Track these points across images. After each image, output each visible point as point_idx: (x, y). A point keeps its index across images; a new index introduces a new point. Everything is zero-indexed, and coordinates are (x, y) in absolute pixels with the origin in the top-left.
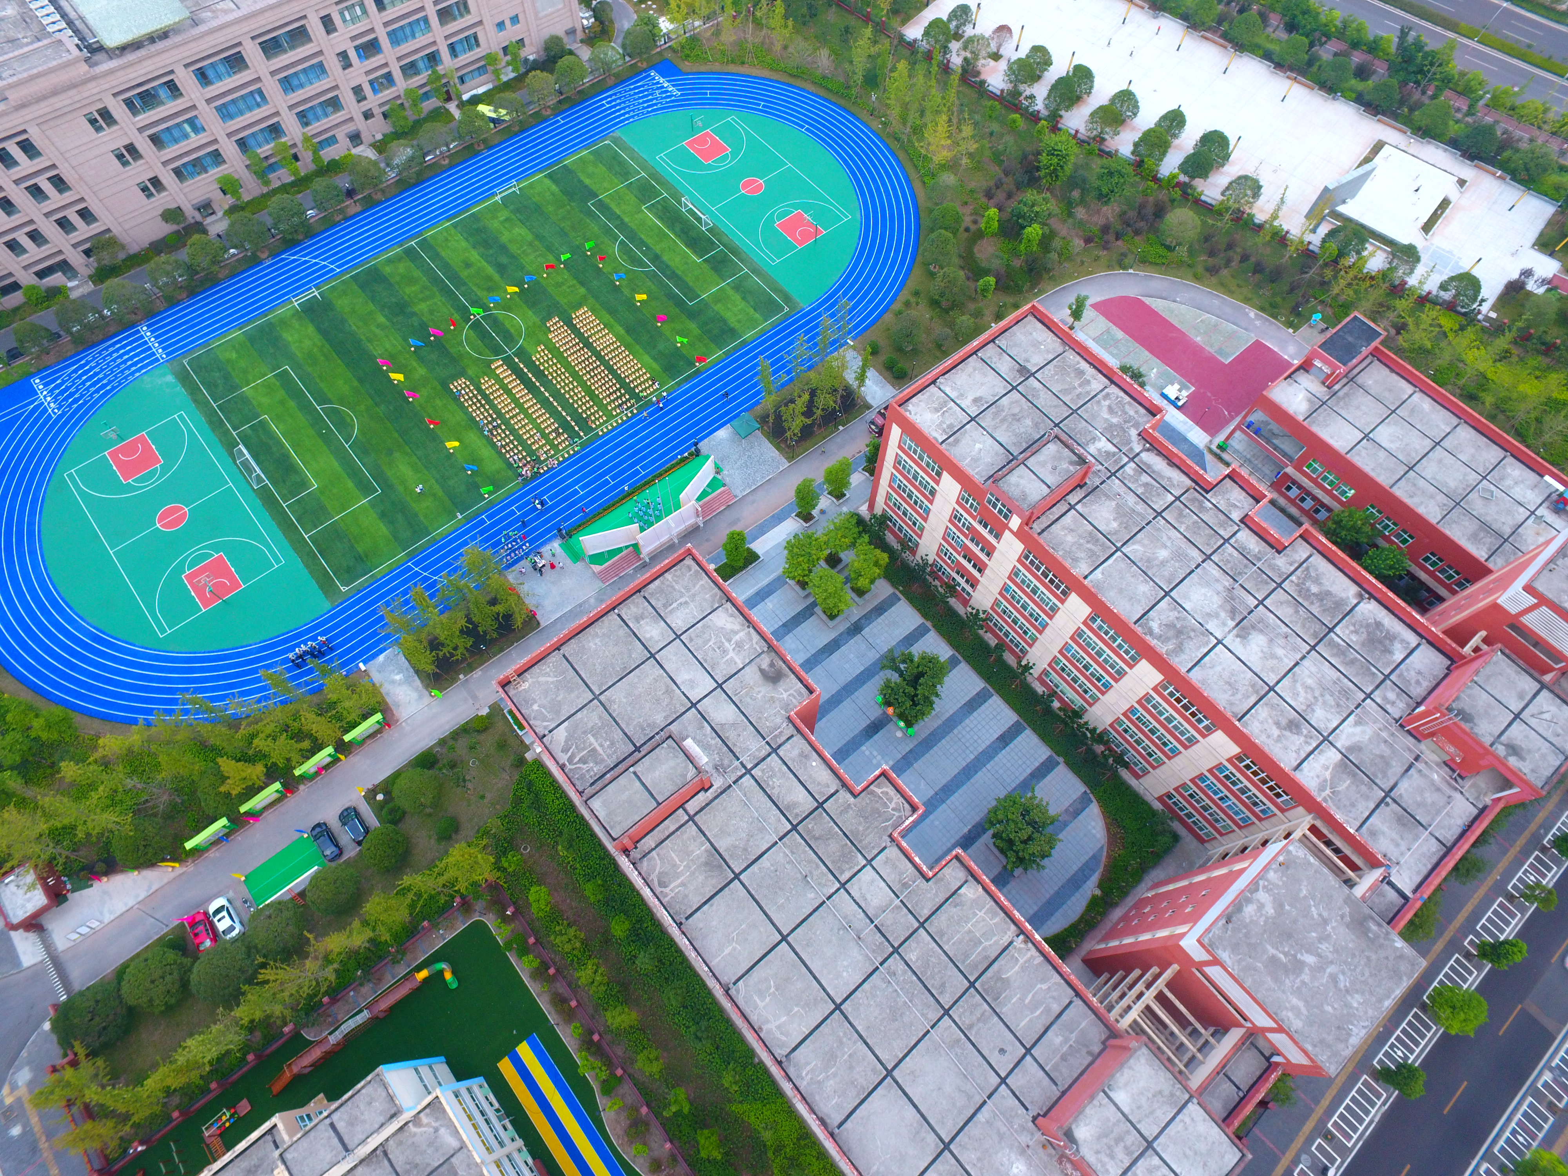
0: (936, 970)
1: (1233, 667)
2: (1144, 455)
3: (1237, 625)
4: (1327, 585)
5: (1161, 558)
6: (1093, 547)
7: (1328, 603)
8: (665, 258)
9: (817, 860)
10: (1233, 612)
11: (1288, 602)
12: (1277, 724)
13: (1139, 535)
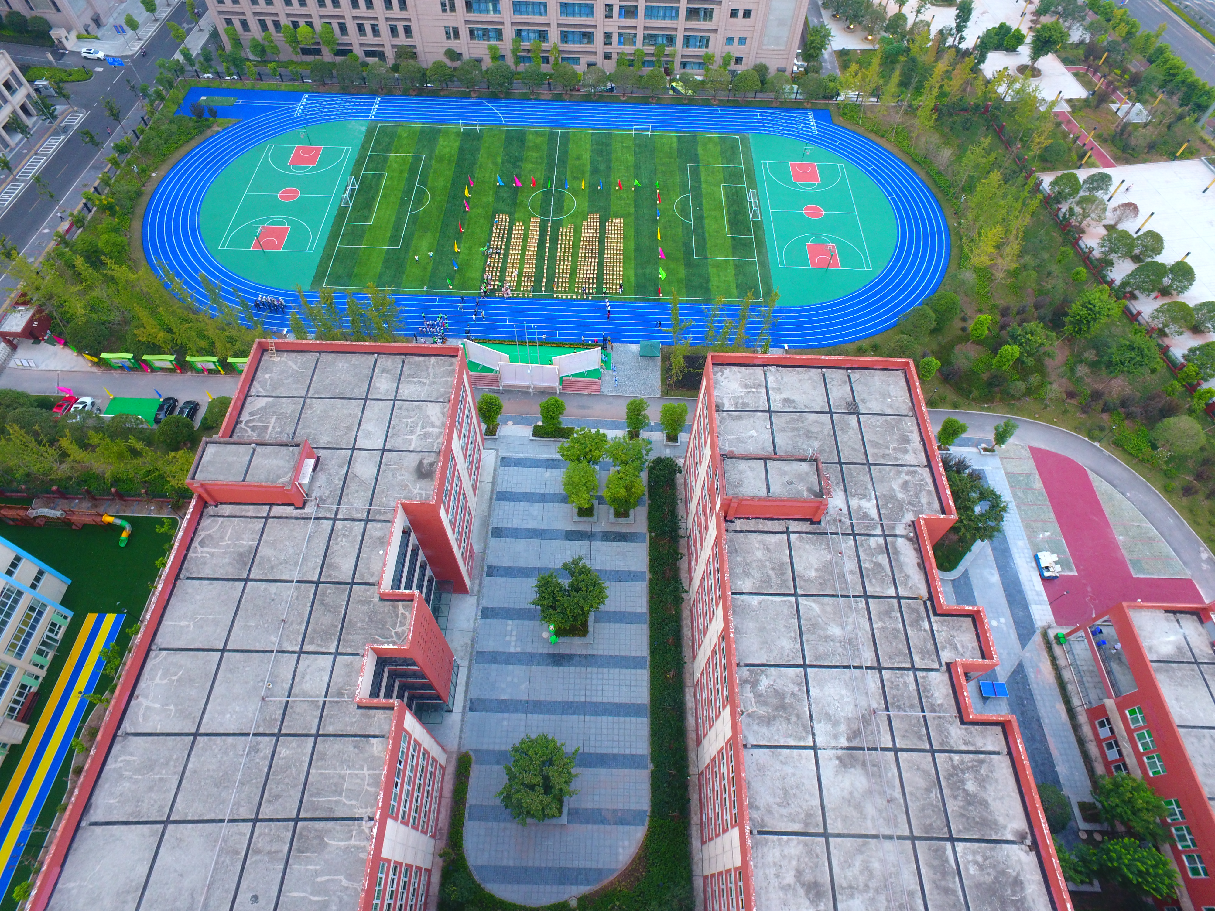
0: (287, 780)
1: (806, 782)
2: (900, 541)
3: (848, 748)
4: (990, 794)
5: (829, 633)
6: (773, 576)
7: (974, 812)
8: (706, 221)
9: (306, 619)
10: (855, 734)
11: (926, 773)
12: (799, 873)
13: (827, 599)
